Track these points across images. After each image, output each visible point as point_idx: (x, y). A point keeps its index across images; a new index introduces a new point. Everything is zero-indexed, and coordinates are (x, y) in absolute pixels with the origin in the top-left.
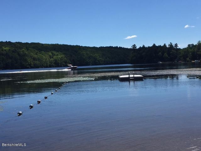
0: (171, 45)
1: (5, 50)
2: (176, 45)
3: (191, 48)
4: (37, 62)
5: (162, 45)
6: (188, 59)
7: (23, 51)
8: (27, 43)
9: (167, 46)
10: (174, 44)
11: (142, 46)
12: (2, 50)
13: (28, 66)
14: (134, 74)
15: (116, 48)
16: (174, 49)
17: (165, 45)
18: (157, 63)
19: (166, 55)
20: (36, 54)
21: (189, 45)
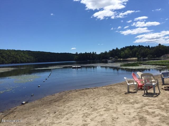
0: (93, 53)
1: (12, 54)
2: (96, 53)
3: (102, 54)
4: (29, 60)
5: (89, 53)
6: (101, 59)
7: (22, 55)
8: (24, 51)
9: (92, 53)
10: (94, 52)
11: (80, 53)
12: (11, 54)
13: (24, 62)
14: (77, 66)
15: (68, 53)
16: (95, 54)
17: (90, 52)
18: (87, 60)
19: (91, 57)
20: (29, 56)
21: (101, 53)
